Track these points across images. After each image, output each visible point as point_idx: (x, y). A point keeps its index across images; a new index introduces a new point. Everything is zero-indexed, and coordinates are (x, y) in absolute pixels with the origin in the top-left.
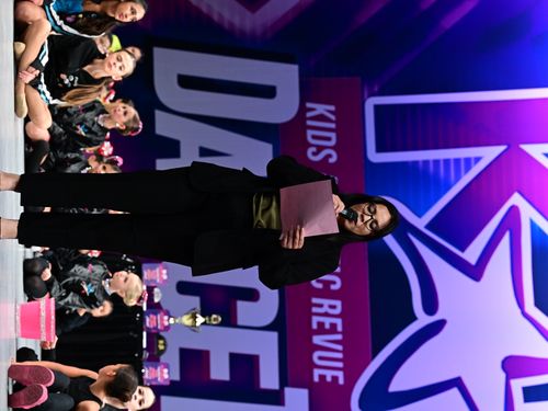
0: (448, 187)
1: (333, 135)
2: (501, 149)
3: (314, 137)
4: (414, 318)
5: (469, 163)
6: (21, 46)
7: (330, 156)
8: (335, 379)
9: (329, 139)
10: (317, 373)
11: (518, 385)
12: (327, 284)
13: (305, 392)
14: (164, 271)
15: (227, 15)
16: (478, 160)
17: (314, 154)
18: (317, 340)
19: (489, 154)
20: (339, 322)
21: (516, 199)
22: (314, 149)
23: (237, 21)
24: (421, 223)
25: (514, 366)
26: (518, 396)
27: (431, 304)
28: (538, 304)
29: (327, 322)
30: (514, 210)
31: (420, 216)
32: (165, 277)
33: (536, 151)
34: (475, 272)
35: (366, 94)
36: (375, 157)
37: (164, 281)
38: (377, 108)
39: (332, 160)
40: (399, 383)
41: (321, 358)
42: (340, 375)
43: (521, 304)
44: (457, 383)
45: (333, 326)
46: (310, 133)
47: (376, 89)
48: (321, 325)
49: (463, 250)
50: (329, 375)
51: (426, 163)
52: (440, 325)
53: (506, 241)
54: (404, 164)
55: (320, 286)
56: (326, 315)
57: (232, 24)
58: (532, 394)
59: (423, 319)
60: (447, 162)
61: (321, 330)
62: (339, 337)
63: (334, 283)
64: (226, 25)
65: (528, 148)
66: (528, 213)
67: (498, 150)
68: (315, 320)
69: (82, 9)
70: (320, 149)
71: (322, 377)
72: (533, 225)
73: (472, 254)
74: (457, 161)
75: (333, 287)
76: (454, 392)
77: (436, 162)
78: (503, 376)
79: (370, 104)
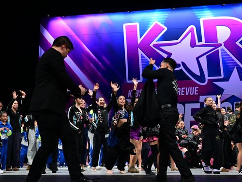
2: (139, 49)
4: (181, 70)
5: (142, 57)
8: (197, 89)
10: (195, 94)
11: (198, 44)
13: (200, 96)
16: (142, 55)
18: (187, 94)
19: (140, 52)
20: (182, 88)
21: (151, 45)
25: (193, 45)
26: (200, 43)
28: (177, 39)
29: (182, 91)
30: (154, 45)
33: (139, 40)
34: (169, 55)
35: (126, 82)
36: (141, 80)
40: (199, 74)
41: (192, 93)
42: (196, 88)
43: (177, 43)
44: (197, 59)
45: (184, 90)
47: (125, 80)
48: (183, 93)
50: (196, 91)
51: (142, 67)
52: (183, 63)
53: (162, 47)
56: (181, 92)
58: (200, 40)
59: (182, 67)
60: (142, 62)
61: (185, 93)
62: (186, 88)
65: (139, 43)
66: (155, 42)
67: (139, 50)
68: (182, 94)
71: (197, 93)
72: (158, 41)
73: (165, 56)
74: (142, 60)
76: (199, 59)
77: (142, 65)
78: (195, 47)
79: (128, 81)
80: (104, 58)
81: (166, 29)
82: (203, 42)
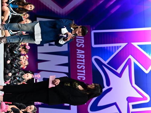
0: (113, 54)
1: (83, 40)
2: (126, 44)
3: (78, 41)
4: (104, 87)
5: (118, 47)
6: (3, 17)
7: (82, 46)
9: (82, 41)
11: (131, 104)
12: (82, 78)
14: (40, 75)
15: (56, 9)
16: (120, 46)
17: (78, 45)
19: (123, 45)
21: (130, 57)
22: (78, 44)
23: (58, 11)
24: (106, 63)
25: (130, 99)
26: (131, 107)
27: (108, 84)
28: (136, 83)
30: (130, 60)
31: (105, 61)
32: (40, 77)
33: (135, 44)
34: (120, 75)
35: (92, 30)
36: (94, 46)
37: (40, 78)
38: (94, 33)
39: (83, 47)
40: (100, 104)
43: (131, 83)
44: (115, 104)
46: (77, 40)
47: (94, 28)
49: (116, 70)
51: (107, 47)
52: (110, 89)
53: (127, 67)
54: (101, 48)
55: (80, 79)
57: (57, 12)
58: (134, 107)
59: (106, 88)
60: (112, 47)
63: (83, 78)
64: (56, 12)
65: (133, 43)
66: (133, 60)
67: (125, 44)
69: (18, 7)
70: (80, 44)
72: (135, 63)
73: (119, 71)
74: (115, 47)
75: (83, 79)
76: (115, 106)
77: (110, 47)
78: (127, 102)
79: (93, 32)
80: (118, 7)
81: (147, 72)
82: (132, 110)
